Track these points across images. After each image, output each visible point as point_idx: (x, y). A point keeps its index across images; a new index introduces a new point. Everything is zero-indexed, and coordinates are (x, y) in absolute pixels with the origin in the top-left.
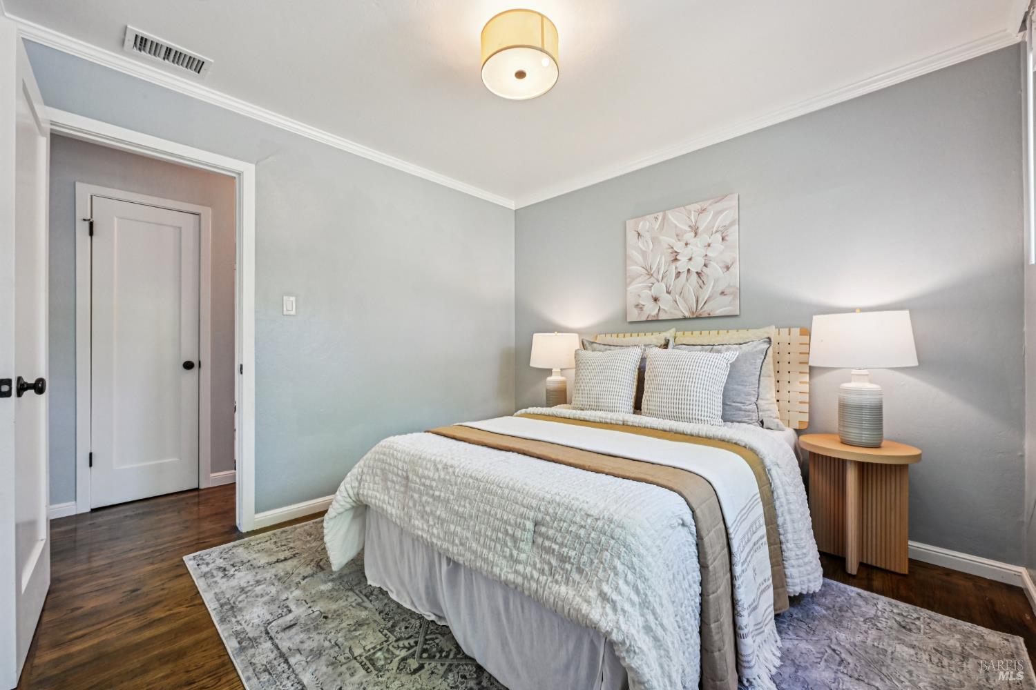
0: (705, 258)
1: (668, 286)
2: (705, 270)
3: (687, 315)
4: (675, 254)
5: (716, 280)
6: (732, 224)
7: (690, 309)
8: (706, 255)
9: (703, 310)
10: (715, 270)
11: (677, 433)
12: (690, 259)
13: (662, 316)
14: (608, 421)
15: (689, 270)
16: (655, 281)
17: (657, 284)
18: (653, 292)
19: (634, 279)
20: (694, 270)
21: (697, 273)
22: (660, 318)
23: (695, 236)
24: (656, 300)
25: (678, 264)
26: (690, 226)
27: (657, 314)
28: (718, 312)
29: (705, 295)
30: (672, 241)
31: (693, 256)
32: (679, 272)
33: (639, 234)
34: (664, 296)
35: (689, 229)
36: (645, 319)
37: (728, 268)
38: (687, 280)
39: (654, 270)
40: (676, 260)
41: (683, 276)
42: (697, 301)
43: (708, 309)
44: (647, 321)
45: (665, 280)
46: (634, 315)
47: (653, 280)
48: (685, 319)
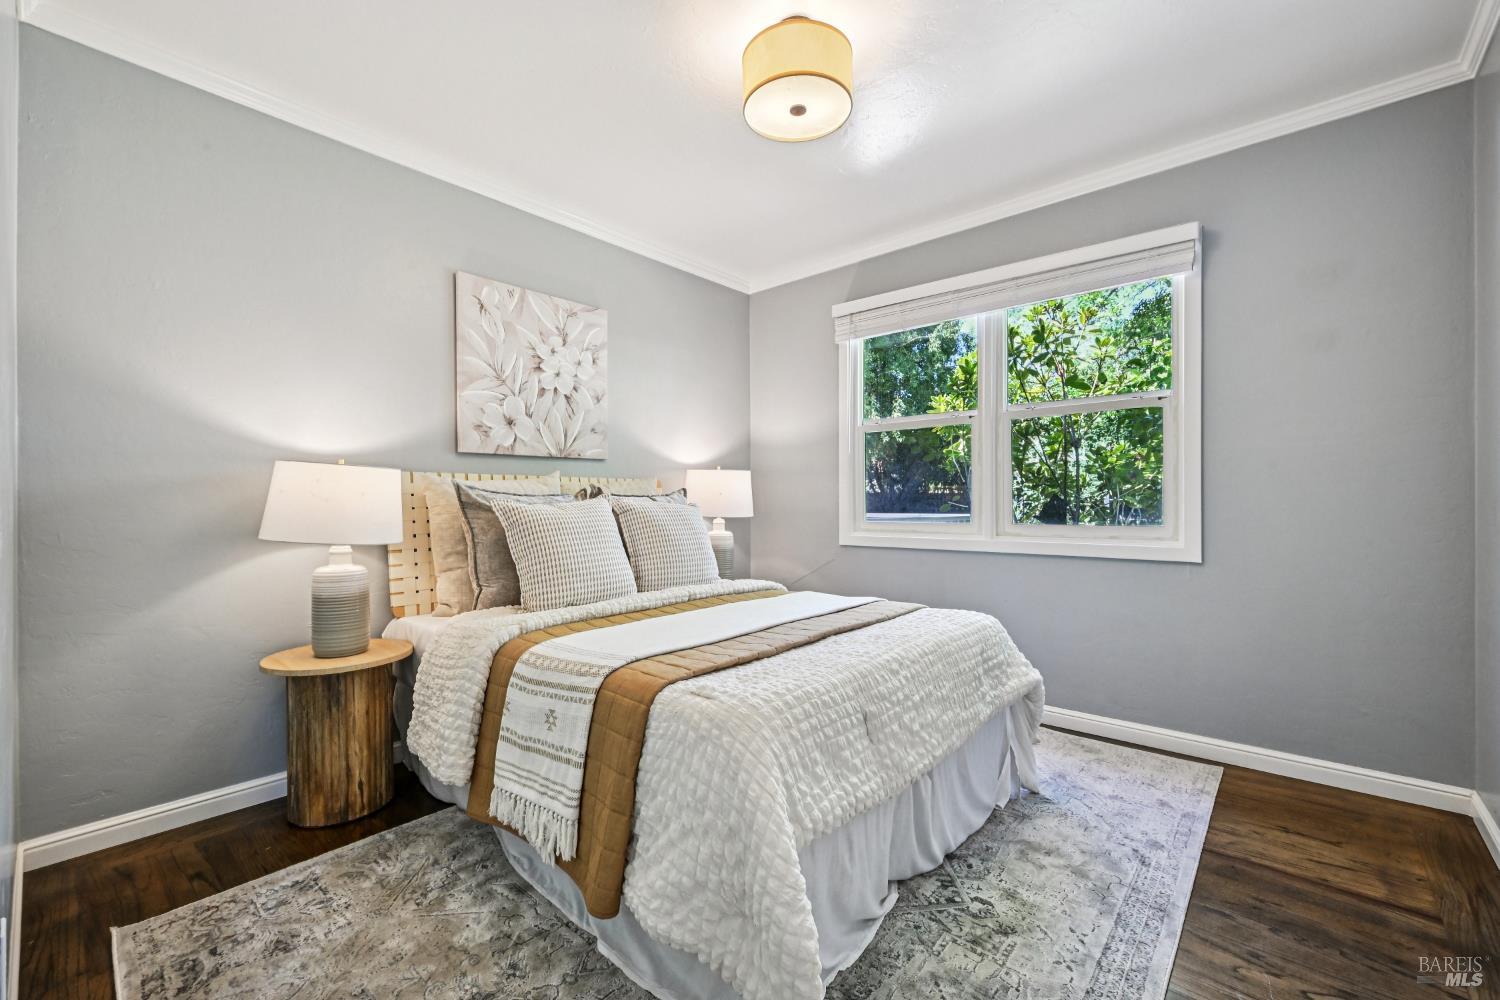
0: (576, 379)
1: (529, 404)
2: (574, 394)
3: (554, 452)
4: (537, 360)
5: (587, 412)
6: (602, 346)
7: (558, 444)
8: (576, 376)
9: (573, 448)
10: (584, 398)
12: (558, 375)
13: (520, 450)
15: (556, 389)
16: (509, 393)
17: (510, 398)
18: (507, 409)
19: (471, 380)
20: (563, 391)
21: (565, 396)
22: (516, 453)
23: (564, 345)
24: (510, 423)
25: (543, 375)
26: (557, 328)
27: (513, 446)
28: (588, 454)
29: (575, 429)
30: (535, 339)
31: (562, 371)
32: (544, 389)
33: (482, 307)
34: (521, 419)
35: (555, 331)
36: (492, 452)
37: (598, 400)
38: (554, 403)
39: (507, 373)
40: (539, 368)
41: (549, 395)
42: (566, 436)
43: (577, 449)
44: (495, 455)
45: (523, 394)
46: (471, 442)
47: (504, 390)
48: (551, 458)
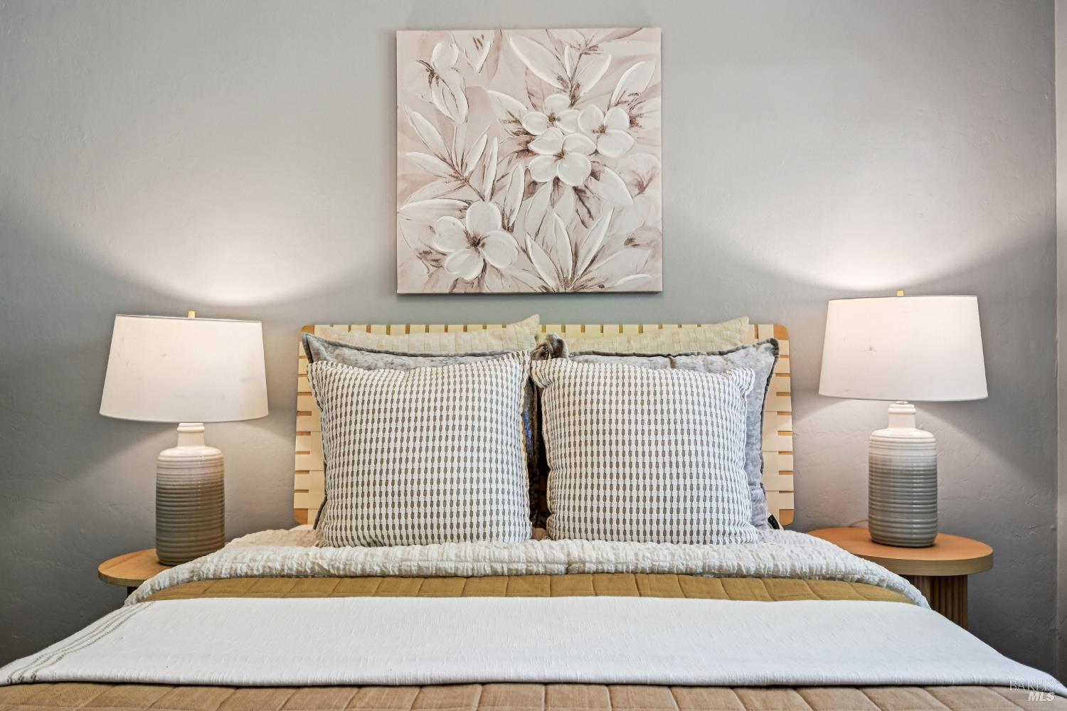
0: (594, 158)
1: (507, 212)
2: (593, 184)
3: (552, 284)
4: (524, 138)
5: (618, 211)
6: (650, 92)
7: (560, 272)
8: (596, 152)
9: (588, 276)
10: (614, 188)
11: (723, 575)
12: (560, 156)
13: (493, 284)
14: (522, 567)
15: (557, 181)
16: (476, 197)
17: (477, 205)
18: (471, 223)
19: (415, 186)
20: (568, 182)
21: (575, 189)
22: (486, 290)
23: (572, 105)
24: (476, 243)
25: (532, 162)
26: (560, 79)
27: (480, 279)
28: (620, 284)
29: (590, 248)
30: (519, 106)
31: (567, 149)
32: (535, 183)
33: (432, 73)
34: (495, 234)
35: (558, 85)
36: (447, 291)
37: (642, 188)
38: (553, 205)
39: (470, 168)
40: (526, 151)
41: (544, 192)
42: (576, 255)
43: (599, 275)
44: (451, 295)
45: (499, 196)
46: (415, 277)
47: (467, 193)
48: (547, 294)
